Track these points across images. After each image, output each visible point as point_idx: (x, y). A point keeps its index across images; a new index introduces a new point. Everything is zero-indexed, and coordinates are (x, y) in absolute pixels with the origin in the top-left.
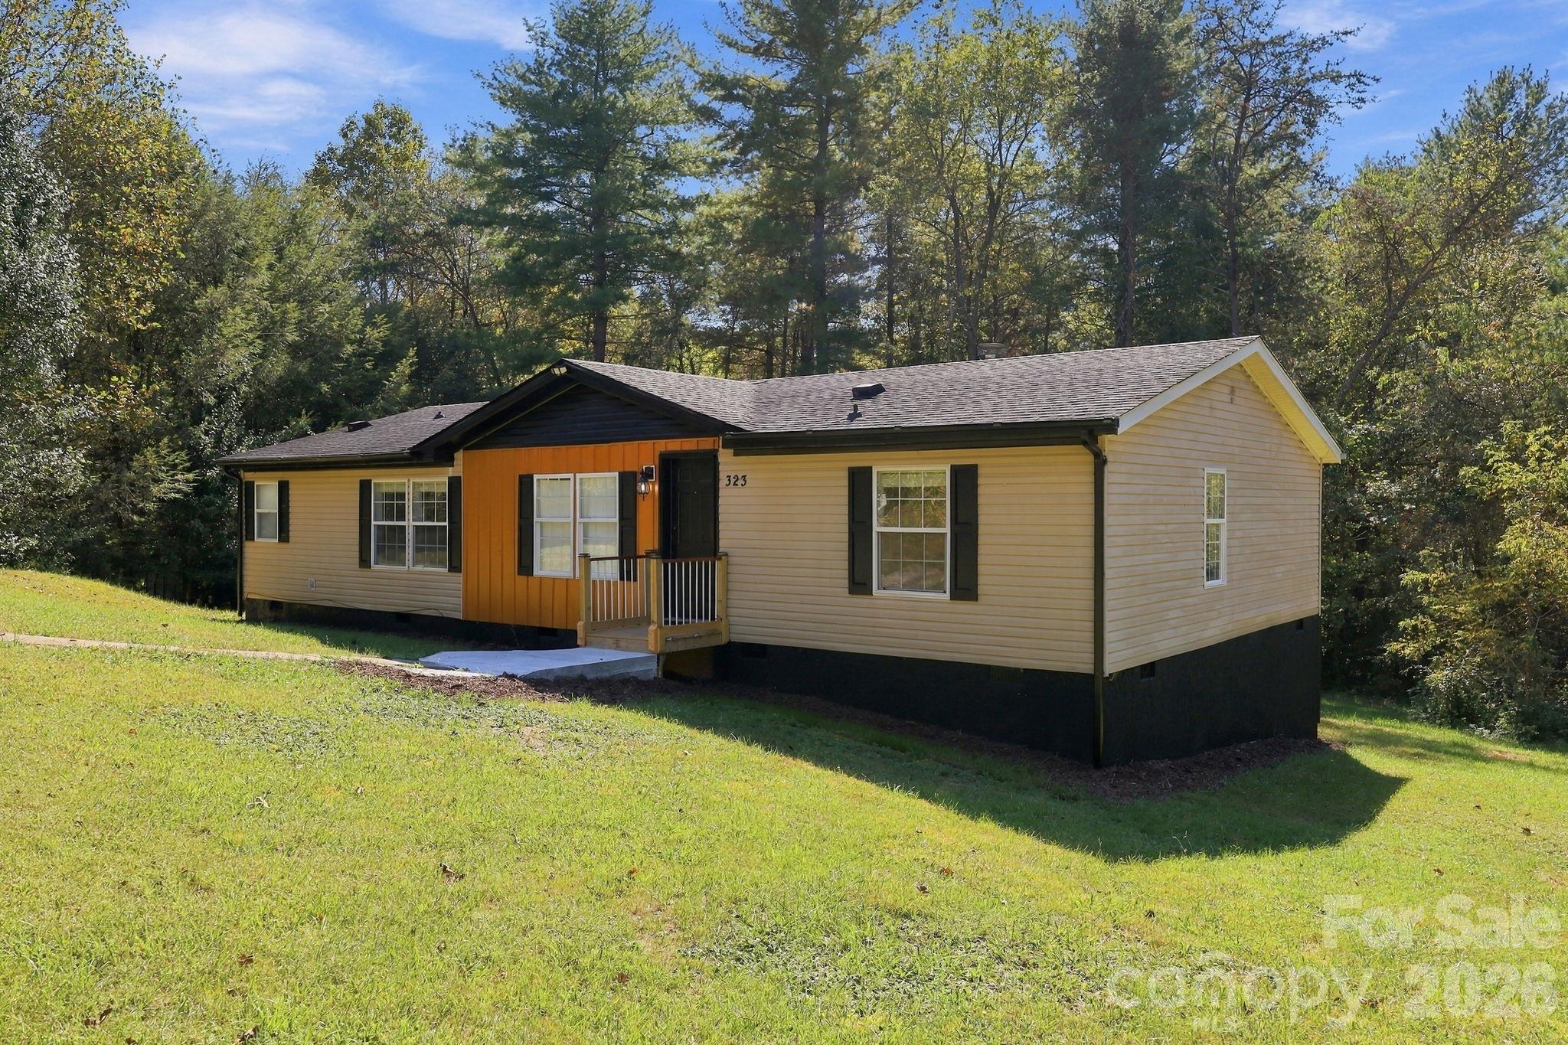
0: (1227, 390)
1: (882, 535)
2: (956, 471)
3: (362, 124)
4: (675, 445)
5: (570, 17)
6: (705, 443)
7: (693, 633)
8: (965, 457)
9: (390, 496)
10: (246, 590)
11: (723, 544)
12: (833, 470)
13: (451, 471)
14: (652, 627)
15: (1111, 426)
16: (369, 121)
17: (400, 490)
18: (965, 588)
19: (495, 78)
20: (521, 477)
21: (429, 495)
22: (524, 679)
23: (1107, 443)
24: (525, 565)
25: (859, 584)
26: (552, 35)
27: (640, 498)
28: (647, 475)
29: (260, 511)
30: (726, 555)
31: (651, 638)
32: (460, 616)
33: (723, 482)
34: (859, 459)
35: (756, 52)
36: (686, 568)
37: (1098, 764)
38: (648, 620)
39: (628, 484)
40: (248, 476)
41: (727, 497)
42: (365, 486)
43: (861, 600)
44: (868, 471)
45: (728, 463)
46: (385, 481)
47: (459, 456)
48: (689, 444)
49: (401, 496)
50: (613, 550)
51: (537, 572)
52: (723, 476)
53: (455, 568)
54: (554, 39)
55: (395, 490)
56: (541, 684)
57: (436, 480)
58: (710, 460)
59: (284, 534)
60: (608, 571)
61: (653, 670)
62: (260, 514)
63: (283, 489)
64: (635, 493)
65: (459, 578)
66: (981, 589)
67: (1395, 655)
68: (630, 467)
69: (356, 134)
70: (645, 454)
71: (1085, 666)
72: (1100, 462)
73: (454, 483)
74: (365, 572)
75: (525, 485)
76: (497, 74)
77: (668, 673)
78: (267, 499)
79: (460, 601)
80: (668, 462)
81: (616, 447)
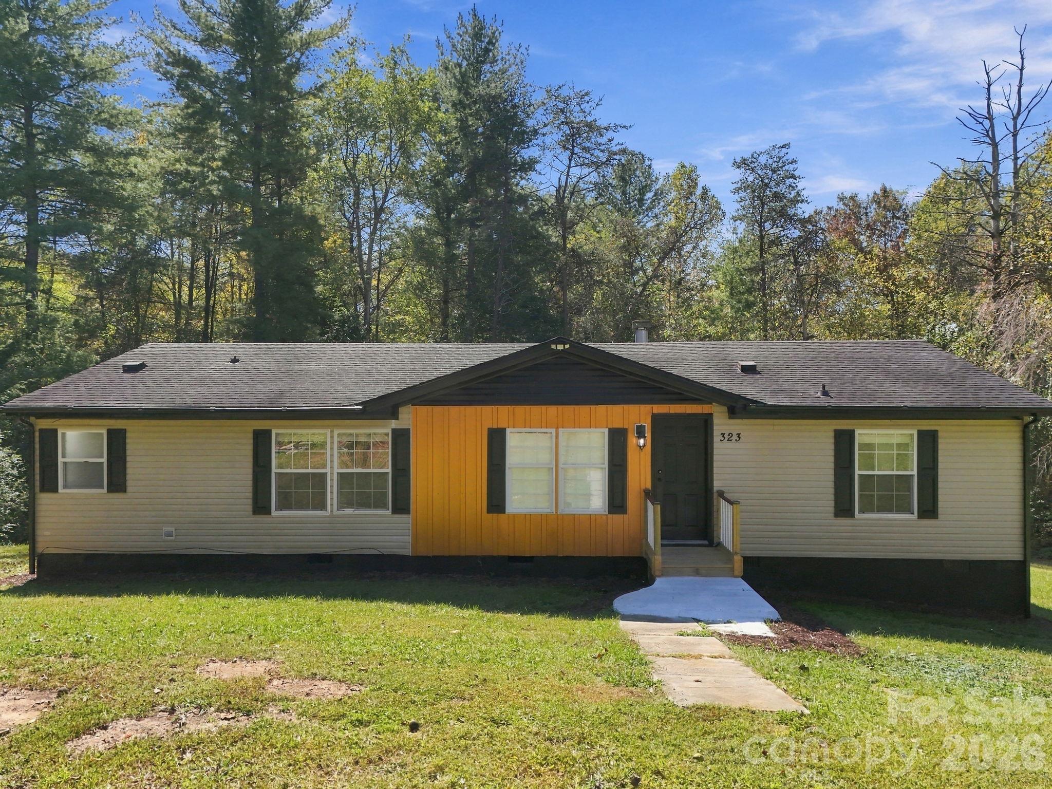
1: (860, 476)
2: (921, 434)
8: (927, 425)
9: (299, 444)
11: (719, 484)
12: (819, 432)
17: (317, 439)
18: (929, 510)
20: (490, 431)
21: (361, 445)
24: (496, 504)
25: (843, 509)
28: (640, 430)
29: (65, 460)
31: (737, 565)
32: (408, 552)
33: (717, 438)
34: (843, 424)
39: (618, 438)
40: (45, 423)
41: (722, 449)
42: (261, 436)
43: (844, 521)
45: (721, 423)
46: (294, 431)
47: (407, 411)
49: (319, 445)
51: (507, 511)
52: (717, 434)
53: (401, 510)
55: (309, 439)
57: (374, 431)
58: (706, 422)
59: (116, 484)
62: (65, 464)
63: (117, 437)
64: (626, 446)
66: (940, 511)
68: (620, 425)
70: (636, 415)
73: (400, 434)
74: (261, 518)
75: (496, 437)
79: (409, 539)
80: (656, 419)
81: (602, 408)
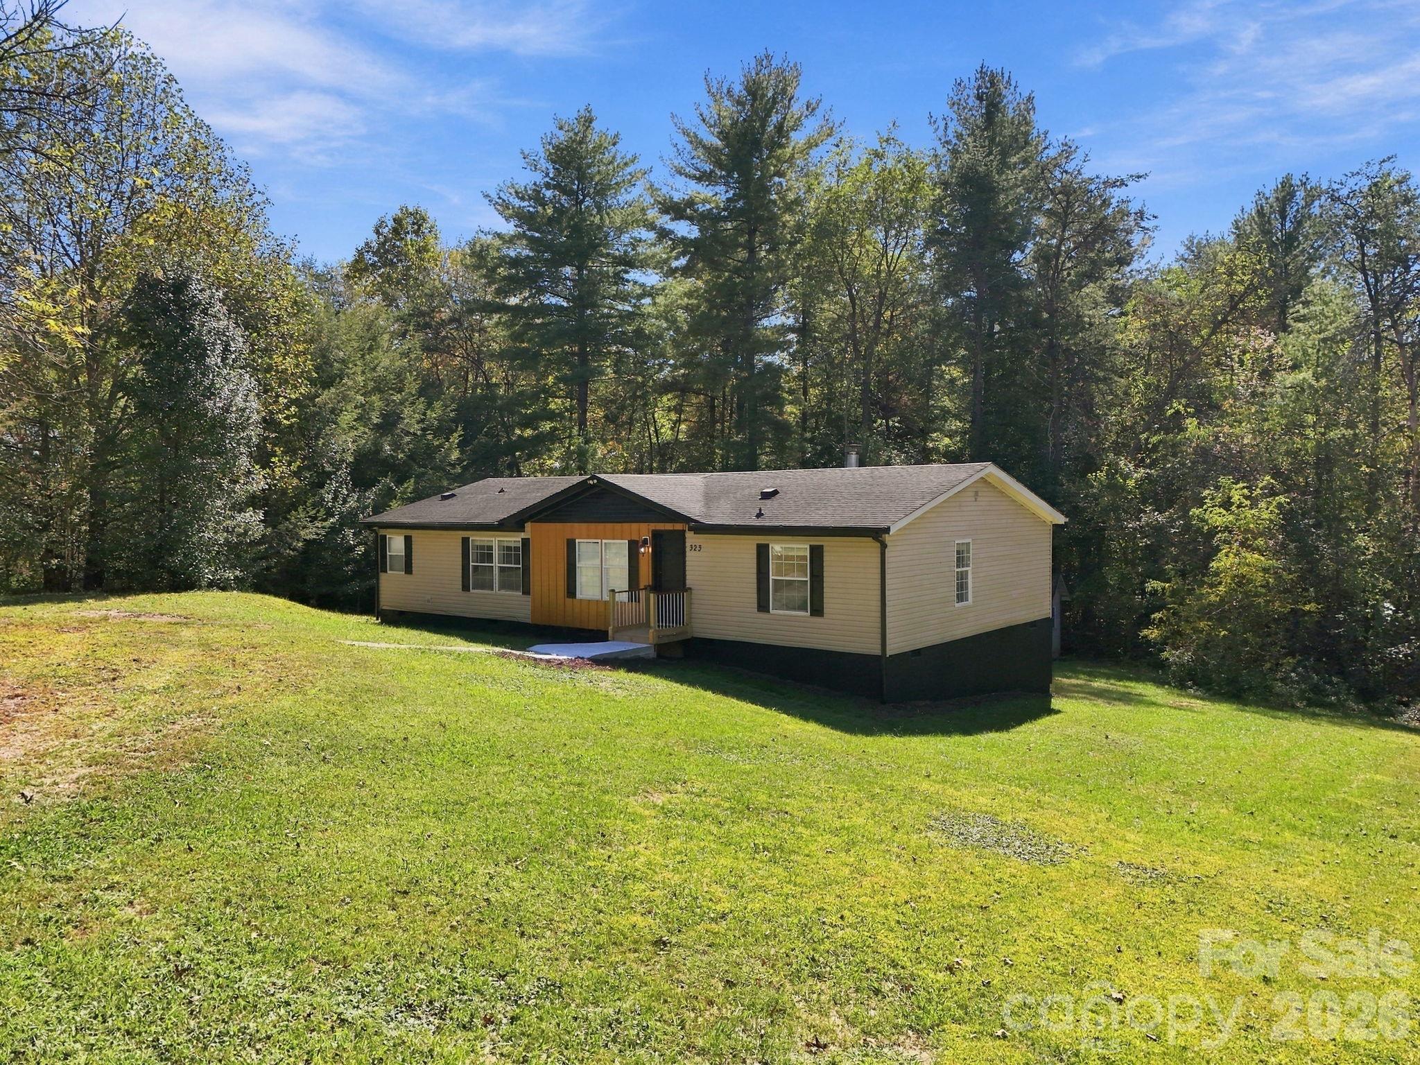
0: (973, 494)
1: (775, 581)
2: (813, 548)
3: (391, 223)
4: (661, 526)
5: (557, 148)
6: (679, 526)
7: (672, 632)
8: (817, 541)
9: (482, 547)
10: (382, 604)
11: (689, 583)
12: (748, 545)
13: (523, 535)
14: (651, 631)
15: (887, 530)
16: (397, 221)
17: (489, 544)
18: (817, 610)
19: (500, 198)
20: (568, 540)
21: (509, 548)
22: (589, 659)
23: (887, 538)
24: (571, 591)
25: (763, 606)
26: (542, 161)
27: (641, 556)
28: (645, 542)
29: (391, 554)
30: (690, 589)
31: (651, 635)
32: (529, 621)
33: (688, 549)
34: (762, 539)
35: (699, 180)
36: (670, 597)
37: (883, 703)
38: (647, 625)
39: (633, 547)
40: (382, 532)
41: (690, 555)
42: (465, 541)
43: (763, 615)
44: (767, 546)
45: (691, 538)
46: (478, 538)
47: (528, 526)
48: (669, 527)
49: (490, 548)
50: (626, 587)
51: (579, 596)
52: (688, 545)
53: (526, 592)
54: (544, 164)
55: (486, 544)
56: (599, 662)
57: (514, 539)
58: (681, 536)
59: (408, 569)
60: (624, 597)
61: (652, 654)
62: (391, 556)
63: (408, 540)
64: (638, 552)
65: (529, 598)
66: (825, 611)
67: (1146, 637)
68: (635, 538)
69: (386, 230)
70: (644, 531)
71: (878, 652)
72: (884, 546)
73: (526, 542)
74: (466, 594)
75: (571, 545)
76: (502, 195)
77: (659, 656)
78: (396, 544)
79: (529, 612)
80: (656, 535)
81: (626, 525)
